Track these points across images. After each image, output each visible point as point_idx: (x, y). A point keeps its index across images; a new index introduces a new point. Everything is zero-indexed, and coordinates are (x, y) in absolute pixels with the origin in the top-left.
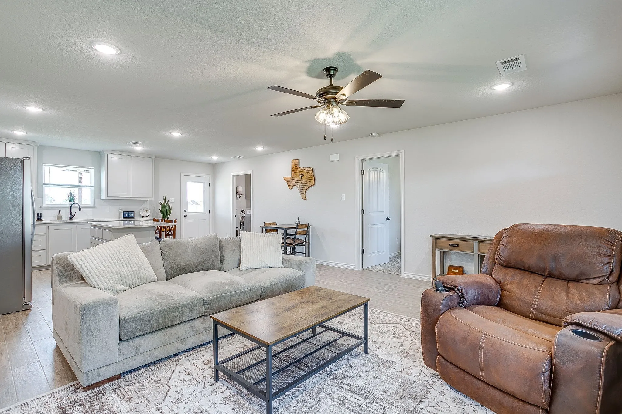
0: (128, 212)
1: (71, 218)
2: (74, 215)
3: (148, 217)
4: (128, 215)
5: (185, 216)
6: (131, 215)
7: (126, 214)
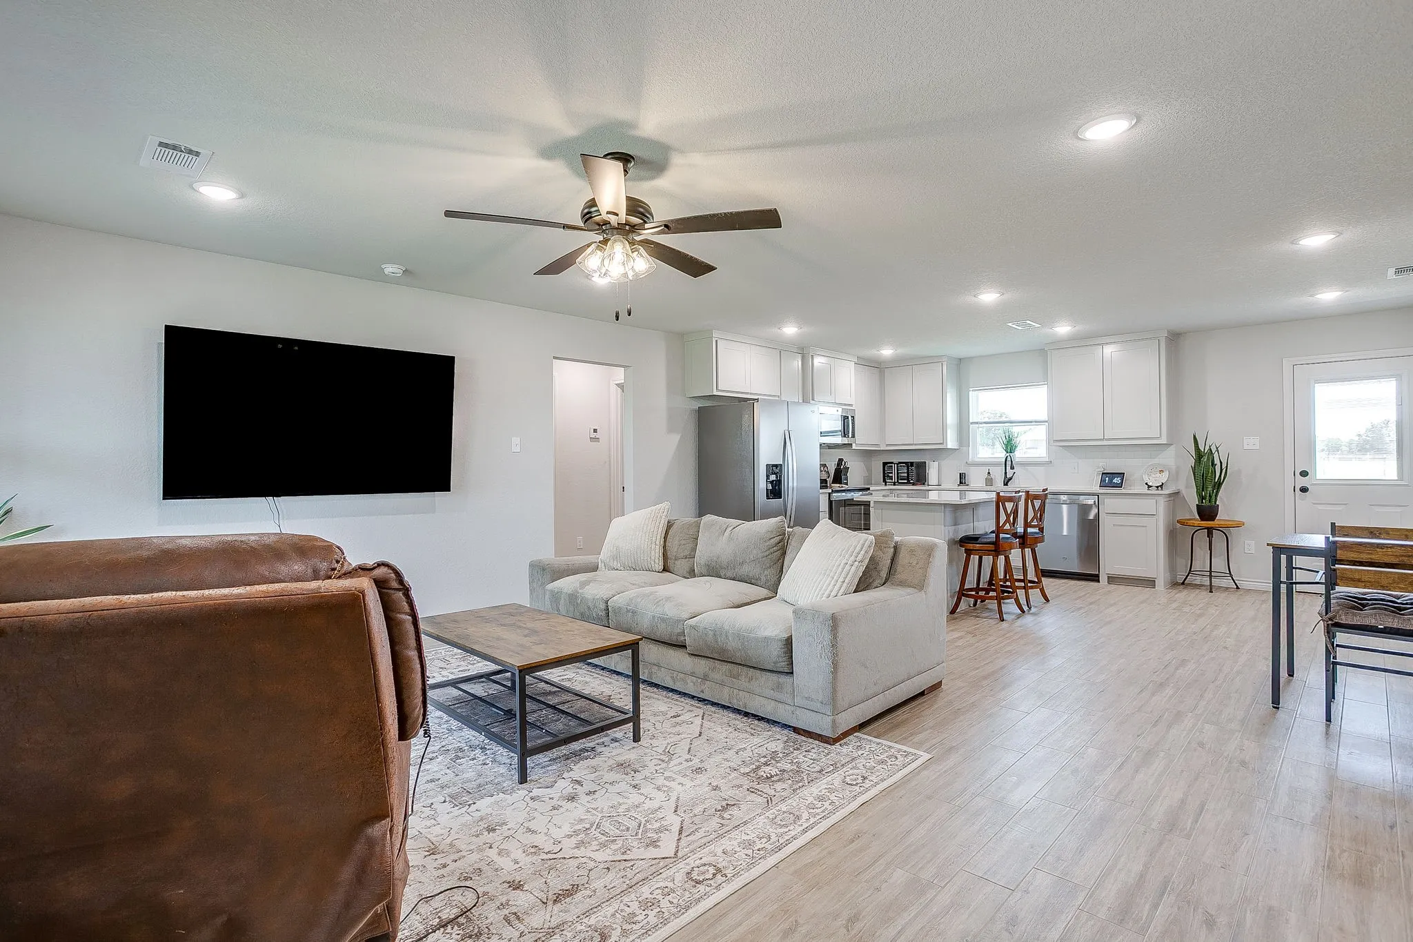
0: (1113, 475)
1: (1006, 484)
2: (1011, 479)
3: (1161, 486)
4: (1111, 481)
5: (1304, 490)
6: (1117, 480)
7: (1107, 479)
